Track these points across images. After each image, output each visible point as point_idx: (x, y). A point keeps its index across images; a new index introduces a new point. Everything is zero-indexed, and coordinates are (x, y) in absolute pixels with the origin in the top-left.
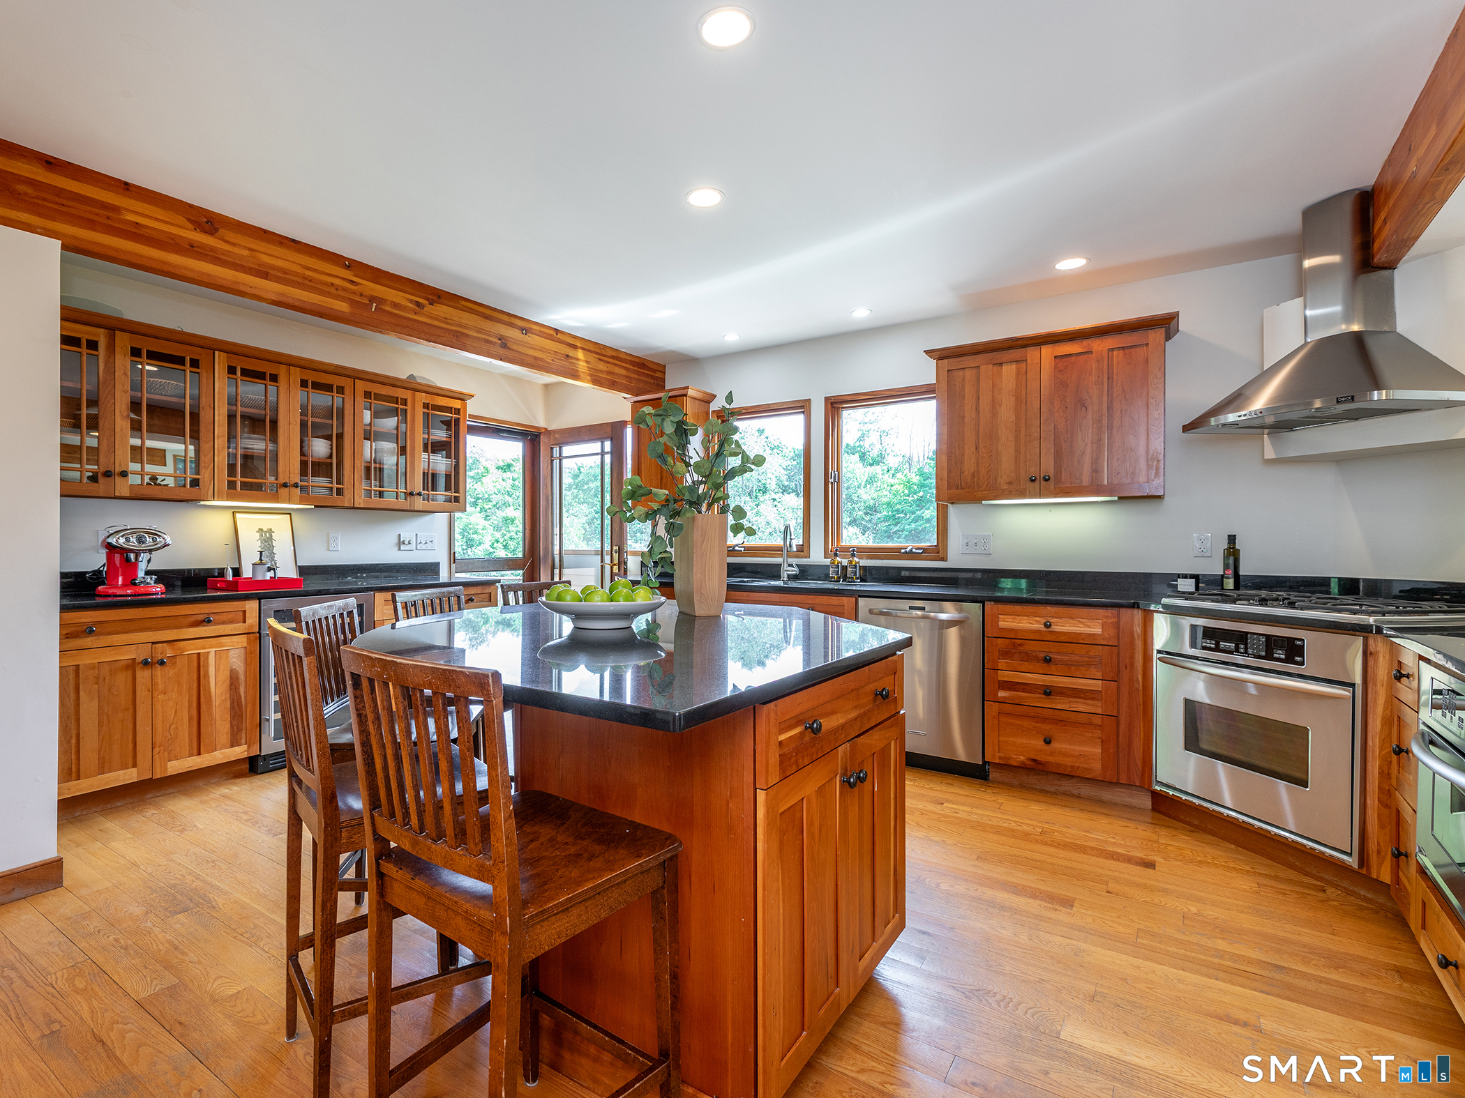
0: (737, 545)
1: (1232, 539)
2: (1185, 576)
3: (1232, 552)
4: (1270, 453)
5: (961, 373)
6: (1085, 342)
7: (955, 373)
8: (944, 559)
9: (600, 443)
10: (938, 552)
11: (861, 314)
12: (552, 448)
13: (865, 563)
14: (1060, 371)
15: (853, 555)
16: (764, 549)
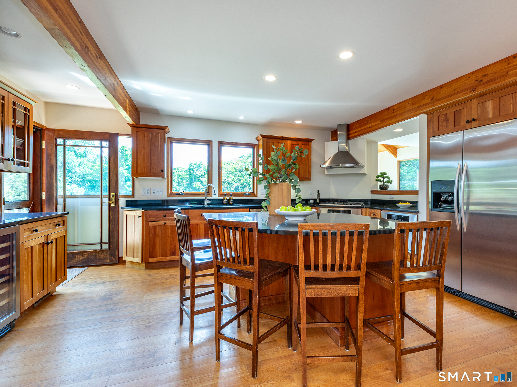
0: (180, 193)
1: (318, 191)
2: (312, 199)
3: (318, 194)
4: (326, 173)
5: (269, 143)
6: (297, 142)
7: (268, 143)
8: (256, 196)
9: (100, 142)
10: (254, 194)
11: (241, 118)
12: (56, 139)
13: (235, 198)
14: (292, 148)
15: (225, 196)
16: (193, 194)
